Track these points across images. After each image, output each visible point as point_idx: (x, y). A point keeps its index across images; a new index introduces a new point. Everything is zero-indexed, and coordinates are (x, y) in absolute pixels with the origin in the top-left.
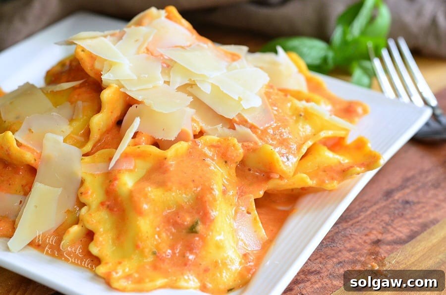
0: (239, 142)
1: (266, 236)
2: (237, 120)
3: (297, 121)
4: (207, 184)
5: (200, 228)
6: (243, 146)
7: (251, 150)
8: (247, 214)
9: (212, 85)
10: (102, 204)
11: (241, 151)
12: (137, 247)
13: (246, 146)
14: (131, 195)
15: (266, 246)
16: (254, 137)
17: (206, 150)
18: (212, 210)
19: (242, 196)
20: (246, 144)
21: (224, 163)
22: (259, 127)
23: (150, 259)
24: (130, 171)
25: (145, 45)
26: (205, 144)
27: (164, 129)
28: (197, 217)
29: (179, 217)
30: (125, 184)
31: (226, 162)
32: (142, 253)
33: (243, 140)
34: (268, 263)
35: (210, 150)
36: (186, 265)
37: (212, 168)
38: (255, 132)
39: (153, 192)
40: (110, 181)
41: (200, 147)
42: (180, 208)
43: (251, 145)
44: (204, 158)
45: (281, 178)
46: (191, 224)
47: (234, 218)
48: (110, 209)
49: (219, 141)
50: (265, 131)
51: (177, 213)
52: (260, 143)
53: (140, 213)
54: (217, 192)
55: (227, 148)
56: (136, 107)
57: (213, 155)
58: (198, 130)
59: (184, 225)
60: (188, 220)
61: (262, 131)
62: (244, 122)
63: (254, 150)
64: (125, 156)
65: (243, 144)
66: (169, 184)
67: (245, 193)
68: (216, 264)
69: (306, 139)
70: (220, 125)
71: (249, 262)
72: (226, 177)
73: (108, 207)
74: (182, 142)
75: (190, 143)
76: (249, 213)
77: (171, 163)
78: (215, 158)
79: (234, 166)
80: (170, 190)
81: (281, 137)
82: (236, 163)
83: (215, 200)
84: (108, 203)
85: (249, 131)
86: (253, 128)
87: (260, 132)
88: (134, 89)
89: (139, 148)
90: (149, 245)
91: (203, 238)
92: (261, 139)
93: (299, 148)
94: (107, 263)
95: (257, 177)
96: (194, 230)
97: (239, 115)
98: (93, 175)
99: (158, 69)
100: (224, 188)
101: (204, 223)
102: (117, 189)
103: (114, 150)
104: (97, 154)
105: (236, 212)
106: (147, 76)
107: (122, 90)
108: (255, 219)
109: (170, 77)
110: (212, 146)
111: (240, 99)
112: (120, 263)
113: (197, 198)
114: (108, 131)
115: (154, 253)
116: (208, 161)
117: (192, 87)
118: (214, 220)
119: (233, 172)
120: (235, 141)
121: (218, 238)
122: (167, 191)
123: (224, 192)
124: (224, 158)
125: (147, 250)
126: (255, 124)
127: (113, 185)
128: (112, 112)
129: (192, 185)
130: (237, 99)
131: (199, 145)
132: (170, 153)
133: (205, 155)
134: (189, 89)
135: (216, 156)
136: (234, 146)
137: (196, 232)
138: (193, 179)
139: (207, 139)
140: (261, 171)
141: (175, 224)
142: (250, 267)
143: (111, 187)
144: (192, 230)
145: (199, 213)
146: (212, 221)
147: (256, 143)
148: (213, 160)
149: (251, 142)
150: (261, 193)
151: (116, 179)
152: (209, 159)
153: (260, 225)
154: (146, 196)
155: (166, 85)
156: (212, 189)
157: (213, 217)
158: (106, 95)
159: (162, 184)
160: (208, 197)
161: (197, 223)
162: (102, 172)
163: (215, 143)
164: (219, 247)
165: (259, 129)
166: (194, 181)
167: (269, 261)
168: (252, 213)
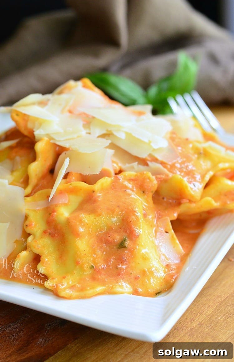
0: (153, 175)
1: (183, 251)
2: (149, 159)
3: (198, 158)
4: (130, 208)
5: (128, 243)
6: (157, 178)
7: (163, 181)
9: (126, 133)
10: (45, 232)
11: (155, 182)
12: (77, 263)
13: (159, 178)
14: (68, 221)
15: (184, 259)
16: (165, 170)
17: (126, 183)
18: (137, 228)
19: (160, 218)
20: (159, 176)
21: (142, 192)
23: (89, 272)
24: (65, 205)
25: (67, 108)
26: (125, 178)
28: (124, 235)
29: (109, 236)
30: (62, 214)
31: (144, 192)
32: (82, 268)
33: (156, 173)
34: (187, 269)
35: (130, 183)
36: (119, 275)
37: (133, 196)
38: (165, 167)
39: (87, 218)
40: (50, 214)
41: (121, 181)
42: (110, 230)
43: (163, 177)
44: (125, 190)
45: (190, 201)
46: (120, 241)
47: (155, 236)
48: (52, 235)
49: (136, 175)
50: (173, 166)
51: (107, 233)
52: (170, 175)
53: (77, 235)
54: (139, 214)
55: (144, 180)
56: (65, 153)
57: (133, 187)
58: (118, 169)
59: (114, 242)
60: (117, 238)
61: (170, 165)
62: (155, 160)
63: (166, 181)
64: (61, 192)
66: (99, 210)
67: (162, 216)
68: (144, 273)
69: (208, 171)
70: (136, 163)
71: (172, 270)
72: (145, 204)
73: (50, 234)
74: (107, 178)
75: (112, 178)
76: (166, 232)
77: (99, 195)
78: (135, 190)
79: (151, 195)
80: (100, 215)
81: (186, 169)
82: (152, 192)
83: (138, 219)
84: (49, 231)
85: (160, 166)
86: (162, 163)
87: (169, 167)
88: (62, 139)
89: (71, 184)
90: (87, 261)
91: (132, 251)
92: (170, 172)
93: (203, 177)
94: (53, 279)
95: (170, 203)
96: (123, 245)
97: (150, 155)
98: (35, 211)
99: (80, 124)
100: (145, 212)
101: (131, 239)
102: (56, 219)
103: (50, 190)
104: (36, 195)
105: (156, 232)
106: (71, 129)
107: (52, 141)
108: (173, 237)
109: (90, 129)
110: (130, 180)
111: (150, 142)
112: (64, 278)
113: (123, 220)
114: (43, 177)
115: (92, 267)
116: (129, 191)
117: (109, 136)
118: (138, 236)
119: (150, 199)
120: (150, 174)
121: (143, 251)
122: (97, 216)
123: (145, 216)
124: (142, 189)
125: (85, 266)
126: (165, 161)
127: (53, 216)
128: (45, 161)
129: (118, 210)
130: (147, 142)
132: (97, 186)
133: (126, 187)
134: (107, 137)
135: (135, 187)
136: (149, 178)
137: (125, 247)
138: (118, 205)
139: (127, 175)
140: (173, 198)
141: (107, 242)
142: (173, 274)
143: (51, 218)
144: (122, 245)
145: (126, 232)
146: (137, 237)
147: (167, 175)
148: (133, 191)
149: (163, 174)
150: (175, 215)
151: (54, 211)
152: (129, 190)
153: (177, 242)
154: (81, 221)
155: (88, 135)
156: (135, 212)
157: (138, 234)
158: (39, 147)
159: (93, 211)
160: (132, 218)
161: (125, 240)
162: (42, 208)
163: (133, 177)
164: (145, 258)
165: (168, 164)
166: (119, 206)
167: (188, 267)
168: (169, 232)
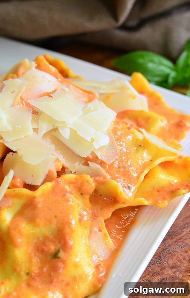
0: (91, 177)
2: (91, 157)
3: (137, 151)
4: (66, 219)
5: (62, 254)
6: (95, 180)
7: (101, 183)
8: (99, 232)
9: (71, 129)
11: (93, 185)
12: (15, 270)
13: (97, 181)
16: (103, 171)
17: (67, 188)
18: (70, 240)
19: (95, 219)
20: (97, 178)
21: (81, 196)
22: (107, 163)
23: (25, 277)
24: (9, 207)
25: (20, 95)
26: (66, 182)
27: (32, 176)
28: (59, 246)
29: (45, 246)
30: (5, 221)
31: (82, 194)
32: (19, 275)
33: (94, 175)
34: (114, 275)
35: (69, 187)
36: (52, 282)
37: (71, 202)
38: (104, 168)
41: (61, 185)
42: (46, 239)
43: (101, 179)
44: (65, 194)
46: (55, 252)
49: (76, 179)
50: (112, 165)
51: (44, 243)
52: (109, 177)
53: (16, 245)
55: (82, 183)
56: (12, 155)
57: (72, 190)
58: (61, 167)
59: (49, 252)
60: (52, 248)
61: (109, 166)
62: (95, 159)
63: (104, 183)
65: (94, 179)
66: (38, 221)
67: (97, 216)
68: (74, 279)
70: (78, 163)
71: (100, 274)
72: (82, 206)
74: (48, 183)
75: (53, 183)
76: (100, 230)
77: (40, 203)
78: (74, 192)
79: (88, 197)
80: (38, 226)
81: (124, 169)
82: (90, 194)
85: (99, 166)
86: (102, 163)
87: (107, 167)
88: (10, 140)
89: (14, 191)
90: (23, 268)
91: (64, 262)
92: (108, 173)
93: (138, 177)
95: (106, 201)
96: (57, 256)
97: (93, 153)
99: (30, 116)
100: (80, 217)
101: (64, 250)
105: (90, 232)
106: (20, 127)
108: (105, 235)
109: (38, 124)
110: (70, 183)
111: (92, 140)
112: (3, 283)
113: (59, 230)
115: (28, 274)
116: (68, 196)
117: (55, 132)
118: (71, 247)
119: (88, 201)
120: (88, 177)
121: (75, 260)
122: (35, 227)
123: (80, 221)
124: (81, 192)
125: (23, 273)
126: (105, 160)
129: (55, 220)
130: (90, 141)
131: (60, 184)
132: (38, 193)
133: (66, 191)
134: (53, 133)
135: (74, 190)
136: (88, 181)
137: (59, 258)
138: (56, 215)
139: (67, 178)
140: (109, 197)
141: (43, 252)
142: (101, 278)
144: (55, 255)
145: (60, 242)
147: (105, 177)
148: (72, 194)
149: (101, 176)
150: (110, 214)
152: (68, 194)
154: (20, 232)
155: (35, 133)
159: (32, 220)
160: (67, 230)
161: (59, 251)
163: (73, 181)
164: (76, 266)
165: (107, 164)
166: (56, 217)
167: (115, 273)
168: (103, 231)
